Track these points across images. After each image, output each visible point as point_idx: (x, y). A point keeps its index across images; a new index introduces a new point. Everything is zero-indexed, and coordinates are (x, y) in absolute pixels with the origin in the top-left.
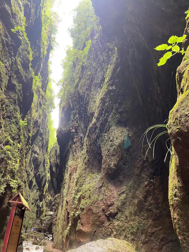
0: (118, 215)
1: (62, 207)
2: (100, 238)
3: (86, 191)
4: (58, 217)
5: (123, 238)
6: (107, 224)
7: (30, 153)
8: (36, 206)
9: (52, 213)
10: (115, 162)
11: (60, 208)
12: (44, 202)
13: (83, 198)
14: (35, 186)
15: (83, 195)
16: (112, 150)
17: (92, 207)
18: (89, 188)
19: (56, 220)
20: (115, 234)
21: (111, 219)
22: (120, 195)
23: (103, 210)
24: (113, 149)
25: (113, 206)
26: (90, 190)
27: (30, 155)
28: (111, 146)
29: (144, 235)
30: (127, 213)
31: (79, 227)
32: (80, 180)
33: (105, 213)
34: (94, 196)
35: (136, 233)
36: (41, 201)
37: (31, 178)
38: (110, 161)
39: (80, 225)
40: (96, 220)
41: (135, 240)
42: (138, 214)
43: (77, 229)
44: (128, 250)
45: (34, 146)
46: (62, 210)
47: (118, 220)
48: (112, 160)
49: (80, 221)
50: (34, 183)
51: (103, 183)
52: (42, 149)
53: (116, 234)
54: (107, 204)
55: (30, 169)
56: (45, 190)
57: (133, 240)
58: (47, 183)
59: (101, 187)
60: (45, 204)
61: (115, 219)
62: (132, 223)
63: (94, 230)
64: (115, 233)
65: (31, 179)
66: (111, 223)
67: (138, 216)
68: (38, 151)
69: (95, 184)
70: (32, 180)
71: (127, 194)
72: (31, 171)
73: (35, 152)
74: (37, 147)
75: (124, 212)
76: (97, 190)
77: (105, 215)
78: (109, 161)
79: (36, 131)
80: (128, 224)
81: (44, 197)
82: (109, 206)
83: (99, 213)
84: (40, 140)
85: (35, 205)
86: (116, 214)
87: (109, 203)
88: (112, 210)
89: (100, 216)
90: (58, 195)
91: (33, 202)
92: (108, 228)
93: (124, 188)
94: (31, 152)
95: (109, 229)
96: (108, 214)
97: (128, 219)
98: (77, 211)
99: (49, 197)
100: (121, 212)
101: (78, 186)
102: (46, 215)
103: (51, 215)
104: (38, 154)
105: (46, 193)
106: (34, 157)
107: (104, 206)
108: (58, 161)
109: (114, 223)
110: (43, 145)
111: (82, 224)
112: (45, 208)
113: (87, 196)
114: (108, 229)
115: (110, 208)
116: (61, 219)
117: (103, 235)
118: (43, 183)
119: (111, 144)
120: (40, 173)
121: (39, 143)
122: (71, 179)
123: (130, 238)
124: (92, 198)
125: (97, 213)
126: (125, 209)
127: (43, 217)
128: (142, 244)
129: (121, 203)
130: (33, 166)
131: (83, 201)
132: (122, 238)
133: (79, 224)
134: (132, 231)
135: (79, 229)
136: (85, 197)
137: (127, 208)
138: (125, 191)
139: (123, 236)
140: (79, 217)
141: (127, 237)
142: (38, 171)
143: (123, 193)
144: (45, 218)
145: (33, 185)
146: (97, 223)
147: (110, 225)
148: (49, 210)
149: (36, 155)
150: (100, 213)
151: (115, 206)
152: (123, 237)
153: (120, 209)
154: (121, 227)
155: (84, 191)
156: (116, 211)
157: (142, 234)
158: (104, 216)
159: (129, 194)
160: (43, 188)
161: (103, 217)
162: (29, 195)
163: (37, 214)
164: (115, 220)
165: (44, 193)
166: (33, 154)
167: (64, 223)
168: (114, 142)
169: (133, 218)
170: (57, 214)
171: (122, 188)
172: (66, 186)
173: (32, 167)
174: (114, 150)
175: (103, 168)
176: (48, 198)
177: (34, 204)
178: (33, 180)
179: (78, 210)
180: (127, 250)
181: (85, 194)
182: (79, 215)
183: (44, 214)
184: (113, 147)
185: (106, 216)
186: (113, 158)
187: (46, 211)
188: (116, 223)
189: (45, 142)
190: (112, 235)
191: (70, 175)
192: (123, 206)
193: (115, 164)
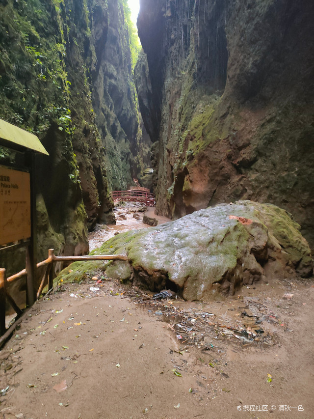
0: (256, 163)
1: (163, 160)
2: (224, 201)
3: (196, 126)
4: (159, 175)
5: (266, 200)
6: (235, 179)
7: (103, 79)
8: (128, 162)
9: (152, 171)
10: (256, 58)
11: (161, 161)
12: (139, 156)
13: (192, 140)
14: (121, 133)
15: (192, 133)
16: (252, 29)
17: (207, 153)
18: (201, 120)
19: (158, 179)
20: (249, 194)
21: (243, 170)
22: (263, 125)
23: (229, 157)
24: (253, 27)
25: (248, 147)
26: (204, 124)
27: (102, 82)
28: (250, 20)
29: (308, 193)
30: (276, 157)
31: (187, 186)
32: (185, 110)
33: (233, 160)
34: (210, 133)
35: (292, 190)
36: (135, 154)
37: (112, 121)
38: (245, 57)
39: (188, 183)
40: (216, 174)
41: (287, 202)
42: (299, 158)
43: (184, 189)
44: (278, 220)
45: (106, 65)
46: (163, 164)
47: (257, 171)
48: (249, 54)
49: (188, 176)
50: (119, 129)
51: (229, 107)
52: (121, 69)
53: (253, 194)
54: (236, 146)
55: (109, 107)
56: (138, 138)
57: (285, 202)
58: (139, 128)
59: (225, 116)
60: (142, 159)
61: (251, 169)
62: (284, 174)
63: (213, 190)
64: (250, 192)
65: (112, 123)
66: (243, 177)
67: (299, 161)
68: (115, 73)
69: (213, 111)
70: (114, 124)
71: (279, 122)
72: (111, 109)
73: (111, 76)
74: (112, 66)
75: (270, 156)
76: (217, 122)
77: (232, 164)
78: (242, 57)
79: (101, 31)
80: (275, 176)
81: (139, 149)
82: (240, 149)
83: (221, 161)
84: (115, 51)
85: (127, 160)
86: (254, 160)
87: (241, 143)
88: (245, 154)
89: (223, 167)
90: (156, 142)
91: (123, 157)
92: (238, 185)
93: (273, 111)
94: (103, 76)
95: (240, 186)
96: (238, 162)
97: (278, 168)
98: (183, 162)
99: (146, 148)
100: (263, 158)
101: (183, 120)
102: (144, 174)
103: (151, 173)
104: (116, 79)
105: (140, 143)
106: (111, 84)
107: (230, 150)
108: (150, 87)
109: (249, 177)
110: (121, 60)
111: (191, 181)
112: (142, 165)
113: (199, 135)
114: (237, 187)
115: (243, 151)
116: (163, 177)
117: (229, 197)
118: (133, 127)
119: (250, 13)
120: (126, 112)
121: (114, 58)
122: (172, 113)
123: (278, 199)
124: (208, 137)
125: (218, 162)
126: (273, 151)
127: (142, 176)
128: (302, 207)
129: (265, 141)
130: (112, 101)
131: (191, 145)
132: (263, 200)
133: (186, 182)
134: (283, 187)
135: (187, 189)
136: (195, 137)
137: (275, 149)
138: (275, 117)
139: (264, 196)
140: (186, 172)
141: (273, 197)
142: (122, 109)
143: (269, 121)
144: (144, 177)
145: (118, 131)
146: (219, 178)
147: (240, 180)
148: (149, 166)
149: (113, 81)
150: (223, 162)
151: (253, 147)
152: (265, 198)
153: (261, 151)
154: (262, 183)
155: (192, 127)
156: (253, 156)
157: (304, 191)
158: (230, 167)
159: (283, 121)
160: (135, 136)
161: (228, 168)
162: (115, 147)
163: (132, 173)
164: (251, 171)
165: (138, 144)
166: (109, 80)
167: (168, 181)
168: (257, 8)
169: (287, 166)
170: (158, 170)
171: (269, 111)
172: (165, 126)
173: (110, 102)
174: (254, 29)
175: (229, 76)
176: (145, 150)
177: (125, 160)
178: (116, 124)
179: (185, 160)
180: (276, 220)
181: (194, 131)
182: (186, 168)
183: (142, 172)
184: (255, 22)
185: (235, 166)
186: (251, 50)
187: (145, 168)
188: (253, 176)
189: (123, 54)
190: (245, 196)
191: (170, 106)
192: (269, 147)
193: (256, 61)
